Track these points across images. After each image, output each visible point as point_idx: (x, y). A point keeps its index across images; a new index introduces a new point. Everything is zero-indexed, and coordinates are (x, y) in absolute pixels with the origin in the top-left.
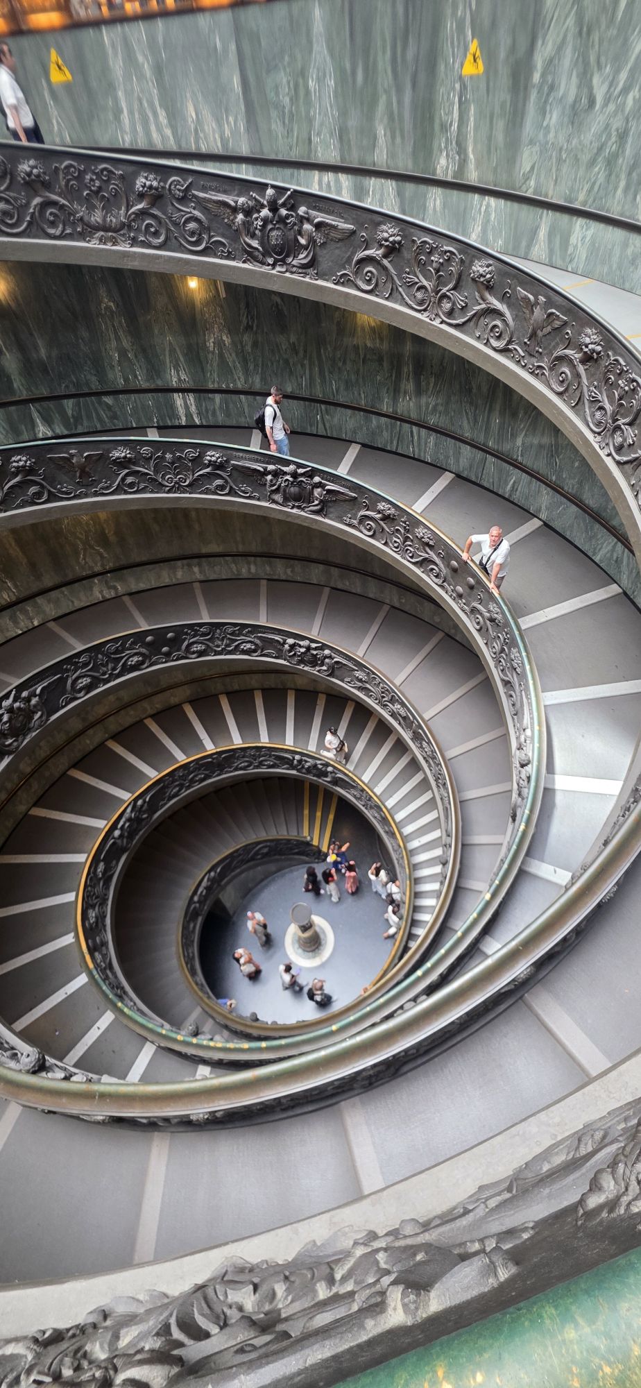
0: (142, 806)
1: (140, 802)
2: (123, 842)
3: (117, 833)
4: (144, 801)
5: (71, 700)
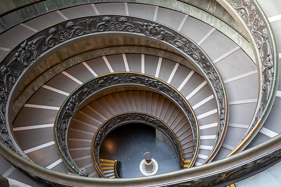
1: (160, 83)
2: (147, 82)
3: (147, 79)
4: (161, 85)
5: (172, 44)
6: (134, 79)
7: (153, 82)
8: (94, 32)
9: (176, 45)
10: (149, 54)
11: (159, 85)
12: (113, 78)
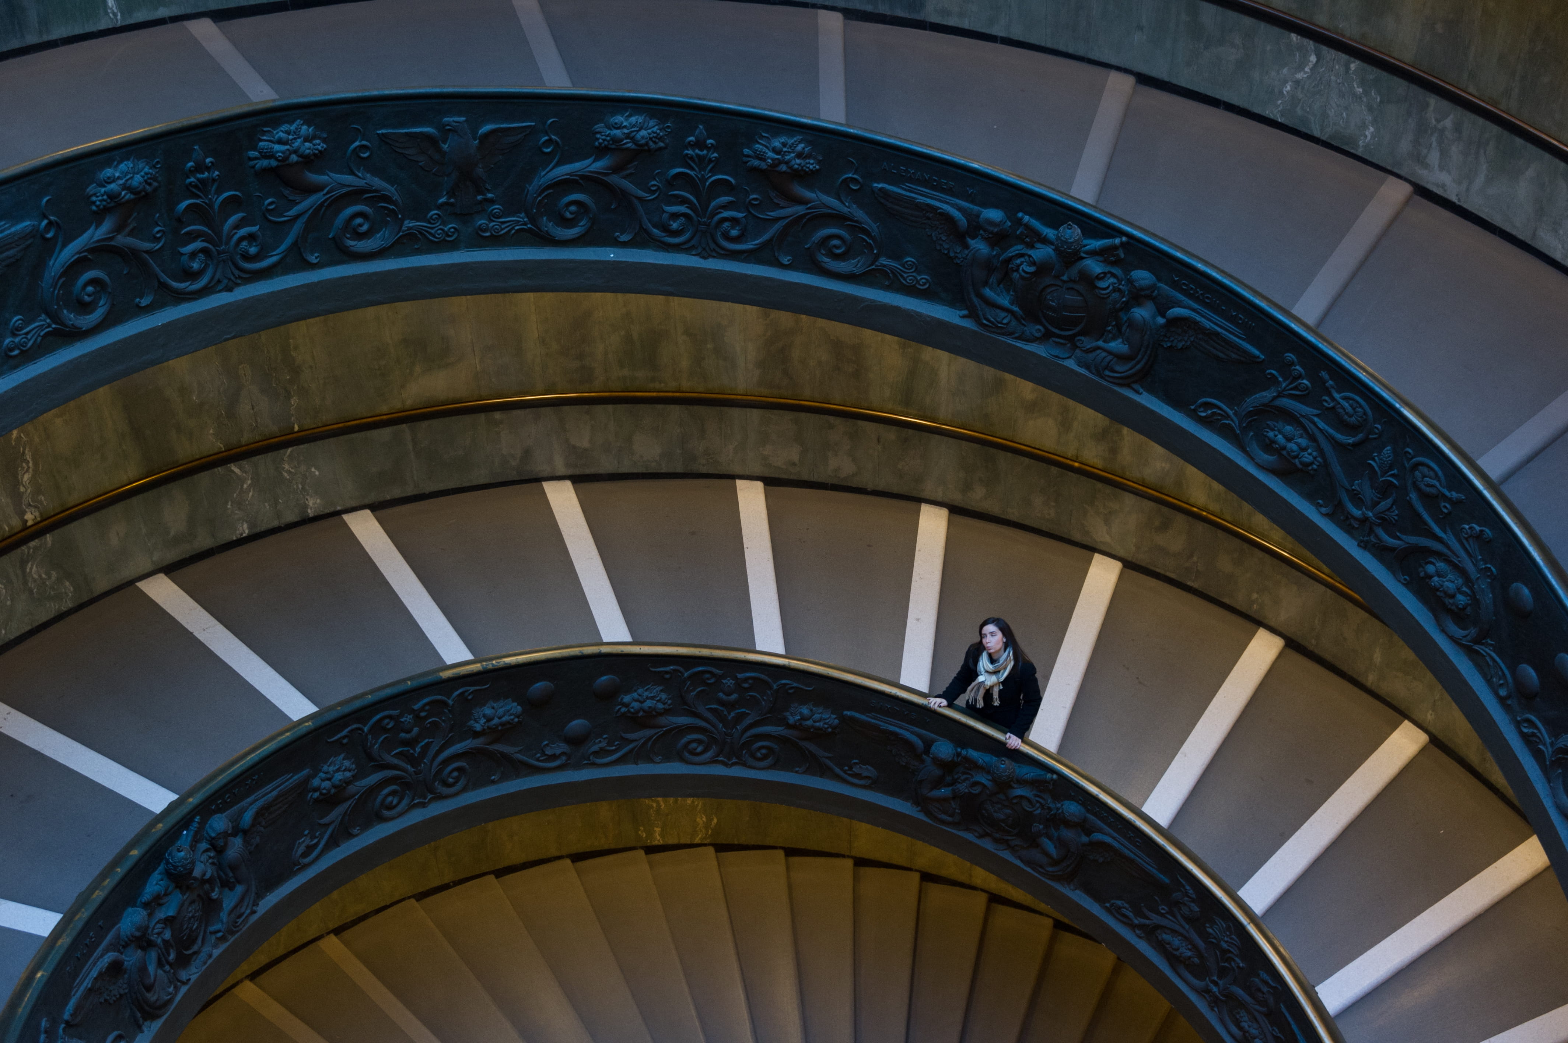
0: (1067, 823)
1: (1071, 808)
2: (938, 783)
3: (944, 749)
4: (1083, 827)
5: (1225, 432)
6: (818, 735)
7: (1003, 784)
8: (497, 241)
9: (1269, 446)
10: (992, 506)
11: (1057, 820)
12: (610, 696)
